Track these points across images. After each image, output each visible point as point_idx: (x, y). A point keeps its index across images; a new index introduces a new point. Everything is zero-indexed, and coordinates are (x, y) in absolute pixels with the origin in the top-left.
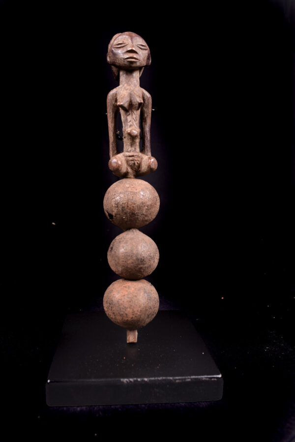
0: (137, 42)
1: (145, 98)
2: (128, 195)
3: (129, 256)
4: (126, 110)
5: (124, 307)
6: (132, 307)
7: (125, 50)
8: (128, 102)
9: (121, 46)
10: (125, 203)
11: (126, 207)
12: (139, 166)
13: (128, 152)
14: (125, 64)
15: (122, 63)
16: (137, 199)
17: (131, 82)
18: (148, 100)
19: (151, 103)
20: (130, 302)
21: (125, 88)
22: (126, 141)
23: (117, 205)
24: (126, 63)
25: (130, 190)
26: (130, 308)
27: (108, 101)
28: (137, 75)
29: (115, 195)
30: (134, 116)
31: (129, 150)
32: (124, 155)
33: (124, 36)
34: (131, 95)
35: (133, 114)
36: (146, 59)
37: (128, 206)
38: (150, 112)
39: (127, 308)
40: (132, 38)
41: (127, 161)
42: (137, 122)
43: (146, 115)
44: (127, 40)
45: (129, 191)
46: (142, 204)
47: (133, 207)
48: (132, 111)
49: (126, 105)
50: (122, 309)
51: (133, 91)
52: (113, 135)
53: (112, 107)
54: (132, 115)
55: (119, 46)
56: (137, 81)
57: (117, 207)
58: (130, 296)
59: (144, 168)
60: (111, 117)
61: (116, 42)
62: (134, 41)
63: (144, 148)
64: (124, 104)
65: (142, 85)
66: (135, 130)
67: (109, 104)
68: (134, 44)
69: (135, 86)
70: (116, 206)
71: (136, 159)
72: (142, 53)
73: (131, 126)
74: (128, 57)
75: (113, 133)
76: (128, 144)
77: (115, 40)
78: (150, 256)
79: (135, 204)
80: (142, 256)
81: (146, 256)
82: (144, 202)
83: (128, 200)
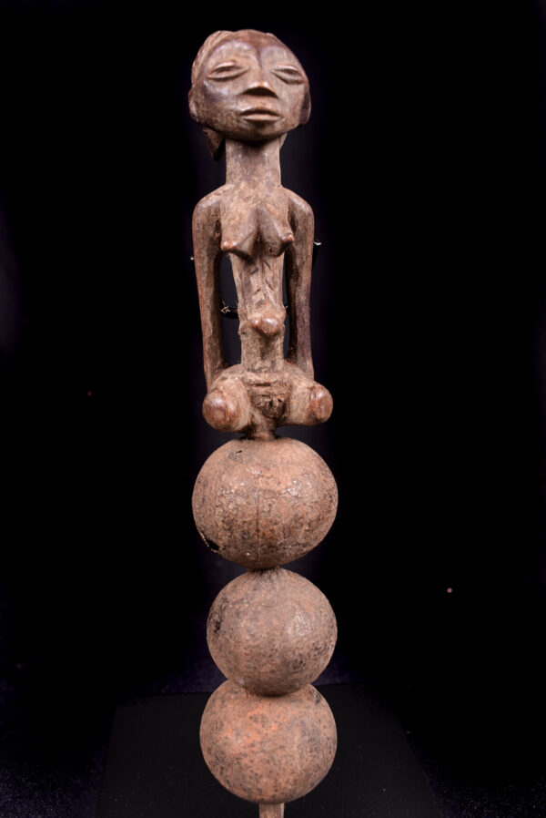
0: (273, 62)
1: (298, 216)
2: (257, 500)
3: (264, 656)
4: (247, 260)
5: (253, 775)
6: (273, 775)
7: (241, 89)
8: (251, 238)
9: (230, 74)
10: (250, 523)
11: (253, 531)
12: (285, 407)
13: (254, 371)
14: (241, 129)
15: (232, 123)
16: (282, 511)
17: (258, 176)
18: (306, 221)
19: (313, 228)
20: (268, 762)
21: (241, 193)
22: (249, 344)
23: (230, 524)
24: (244, 125)
25: (261, 484)
26: (269, 776)
27: (195, 227)
28: (273, 153)
29: (222, 496)
30: (269, 275)
31: (257, 367)
32: (242, 380)
33: (237, 45)
34: (258, 216)
35: (267, 268)
36: (298, 108)
37: (258, 531)
38: (310, 253)
39: (261, 776)
40: (258, 49)
41: (252, 398)
42: (277, 289)
43: (298, 262)
44: (247, 57)
45: (260, 490)
46: (296, 521)
47: (272, 531)
48: (263, 261)
49: (246, 247)
50: (248, 779)
51: (263, 203)
52: (212, 320)
53: (206, 243)
54: (263, 271)
55: (224, 75)
56: (274, 170)
57: (230, 529)
58: (267, 747)
59: (298, 413)
60: (206, 269)
61: (212, 63)
62: (266, 60)
63: (295, 350)
64: (240, 245)
65: (286, 182)
66: (273, 317)
67: (199, 236)
68: (268, 68)
69: (270, 186)
70: (227, 527)
71: (275, 391)
72: (290, 95)
73: (260, 304)
74: (249, 108)
75: (212, 313)
76: (254, 351)
77: (210, 54)
78: (317, 649)
79: (276, 524)
80: (297, 653)
81: (307, 651)
82: (300, 515)
83: (257, 514)
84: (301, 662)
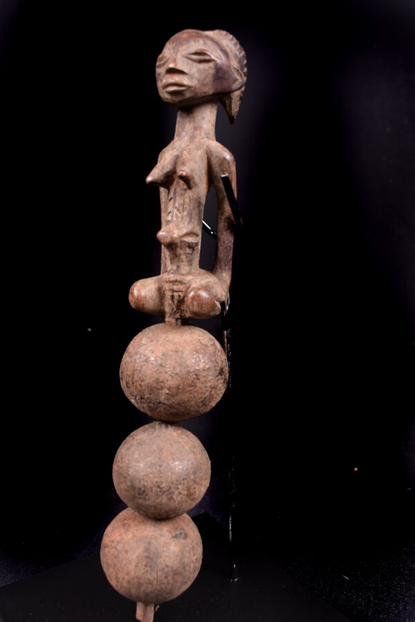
2: (136, 361)
10: (130, 376)
13: (167, 272)
16: (149, 373)
17: (186, 132)
23: (122, 375)
24: (166, 95)
30: (179, 202)
31: (169, 269)
32: (161, 278)
34: (177, 160)
35: (178, 197)
36: (209, 79)
37: (133, 383)
42: (185, 214)
45: (140, 354)
47: (141, 385)
48: (176, 192)
51: (182, 150)
54: (175, 199)
57: (122, 378)
58: (119, 547)
62: (180, 48)
68: (180, 54)
69: (192, 138)
71: (176, 288)
72: (199, 71)
76: (168, 257)
78: (159, 487)
79: (143, 381)
80: (142, 482)
81: (150, 485)
82: (161, 379)
83: (133, 371)
84: (144, 492)
